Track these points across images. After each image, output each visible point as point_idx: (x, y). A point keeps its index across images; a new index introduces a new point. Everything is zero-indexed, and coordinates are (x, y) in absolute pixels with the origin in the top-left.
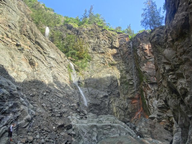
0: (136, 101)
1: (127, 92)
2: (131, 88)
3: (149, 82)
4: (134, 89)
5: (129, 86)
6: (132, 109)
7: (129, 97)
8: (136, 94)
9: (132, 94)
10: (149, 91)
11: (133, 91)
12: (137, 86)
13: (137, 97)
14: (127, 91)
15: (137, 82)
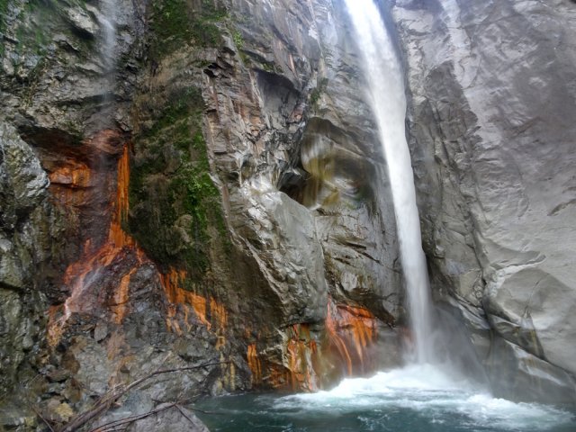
0: (86, 173)
1: (35, 76)
2: (69, 58)
3: (262, 60)
4: (92, 75)
5: (63, 37)
6: (54, 230)
7: (43, 123)
8: (102, 119)
9: (73, 114)
10: (243, 125)
11: (88, 89)
12: (125, 67)
13: (101, 143)
14: (33, 62)
15: (128, 38)
